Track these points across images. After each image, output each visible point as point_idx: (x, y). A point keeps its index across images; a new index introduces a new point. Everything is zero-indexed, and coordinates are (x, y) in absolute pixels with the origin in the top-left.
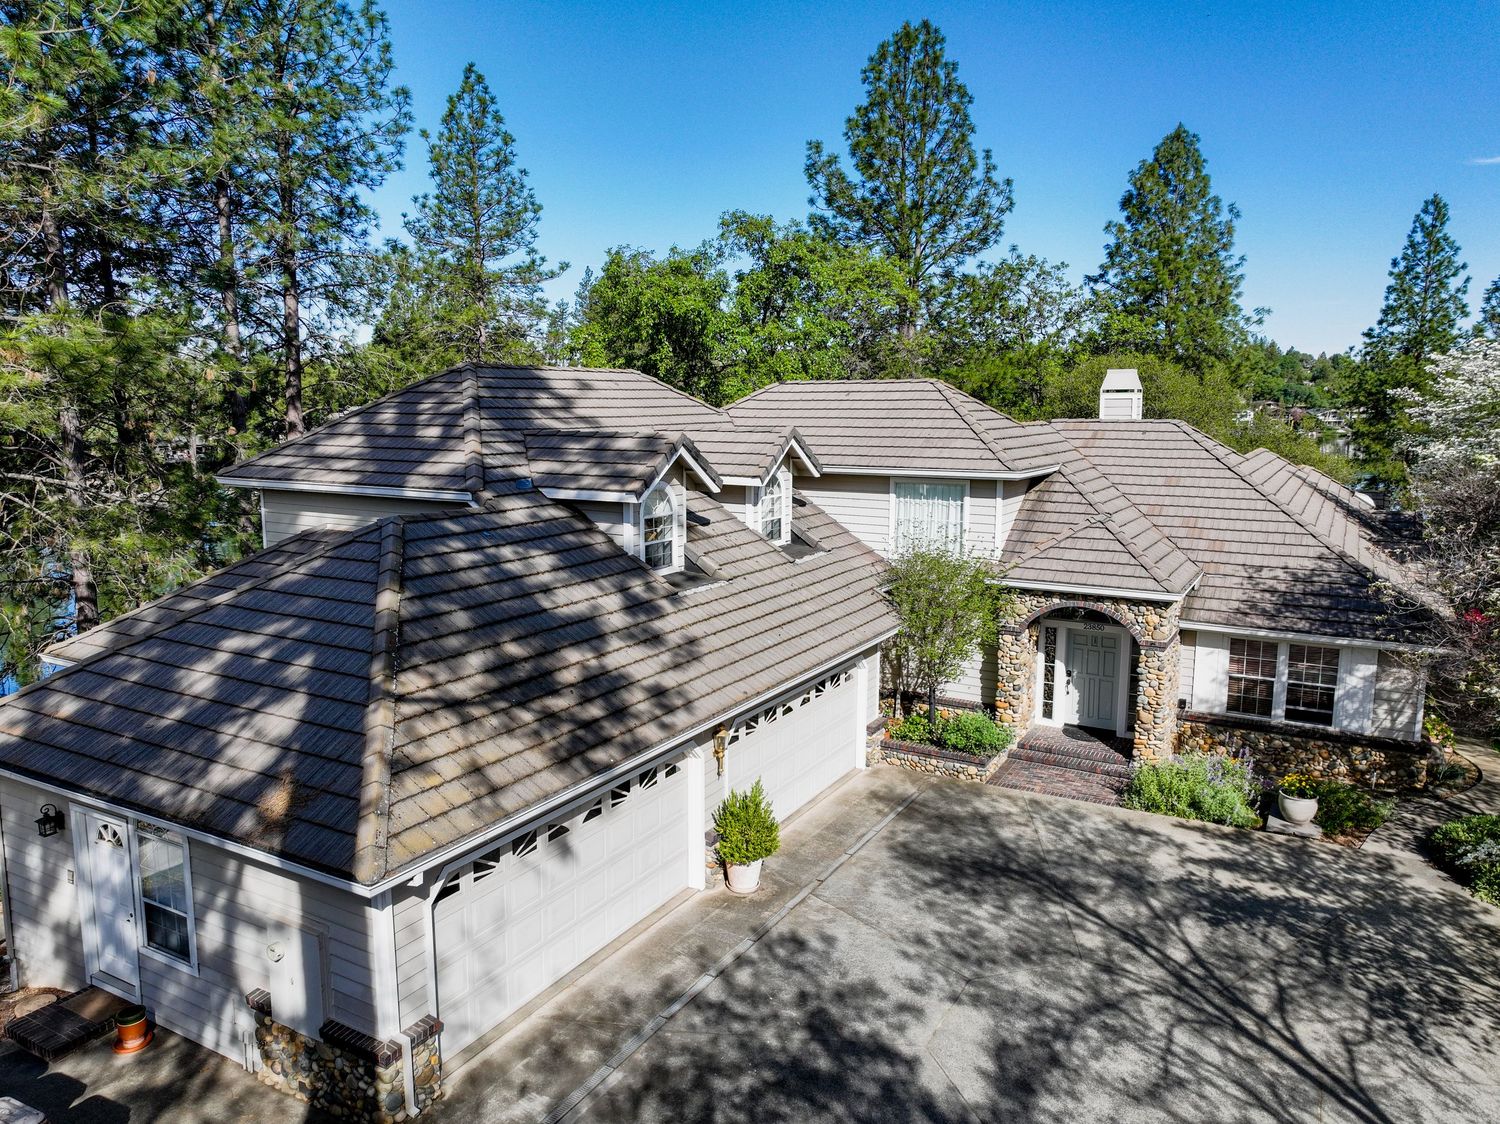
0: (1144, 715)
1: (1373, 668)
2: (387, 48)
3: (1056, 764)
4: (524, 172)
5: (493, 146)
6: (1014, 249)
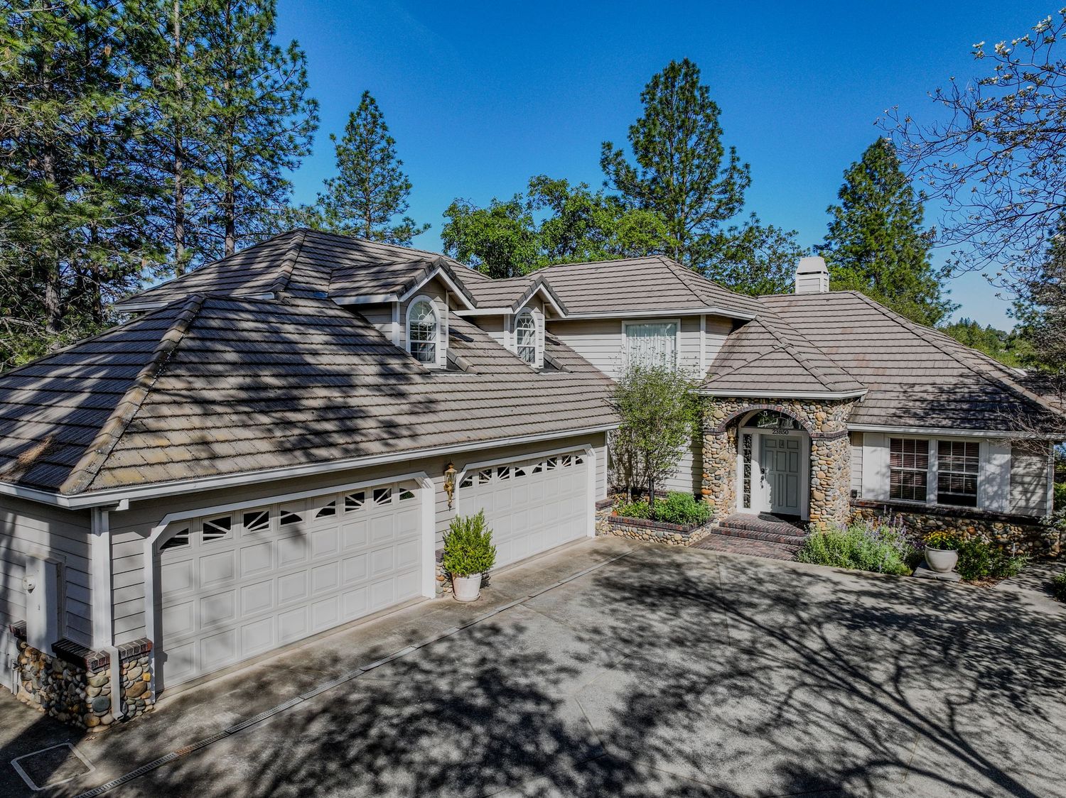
0: (817, 494)
1: (1008, 457)
2: (304, 74)
3: (749, 537)
4: (400, 162)
5: (380, 146)
6: (753, 215)
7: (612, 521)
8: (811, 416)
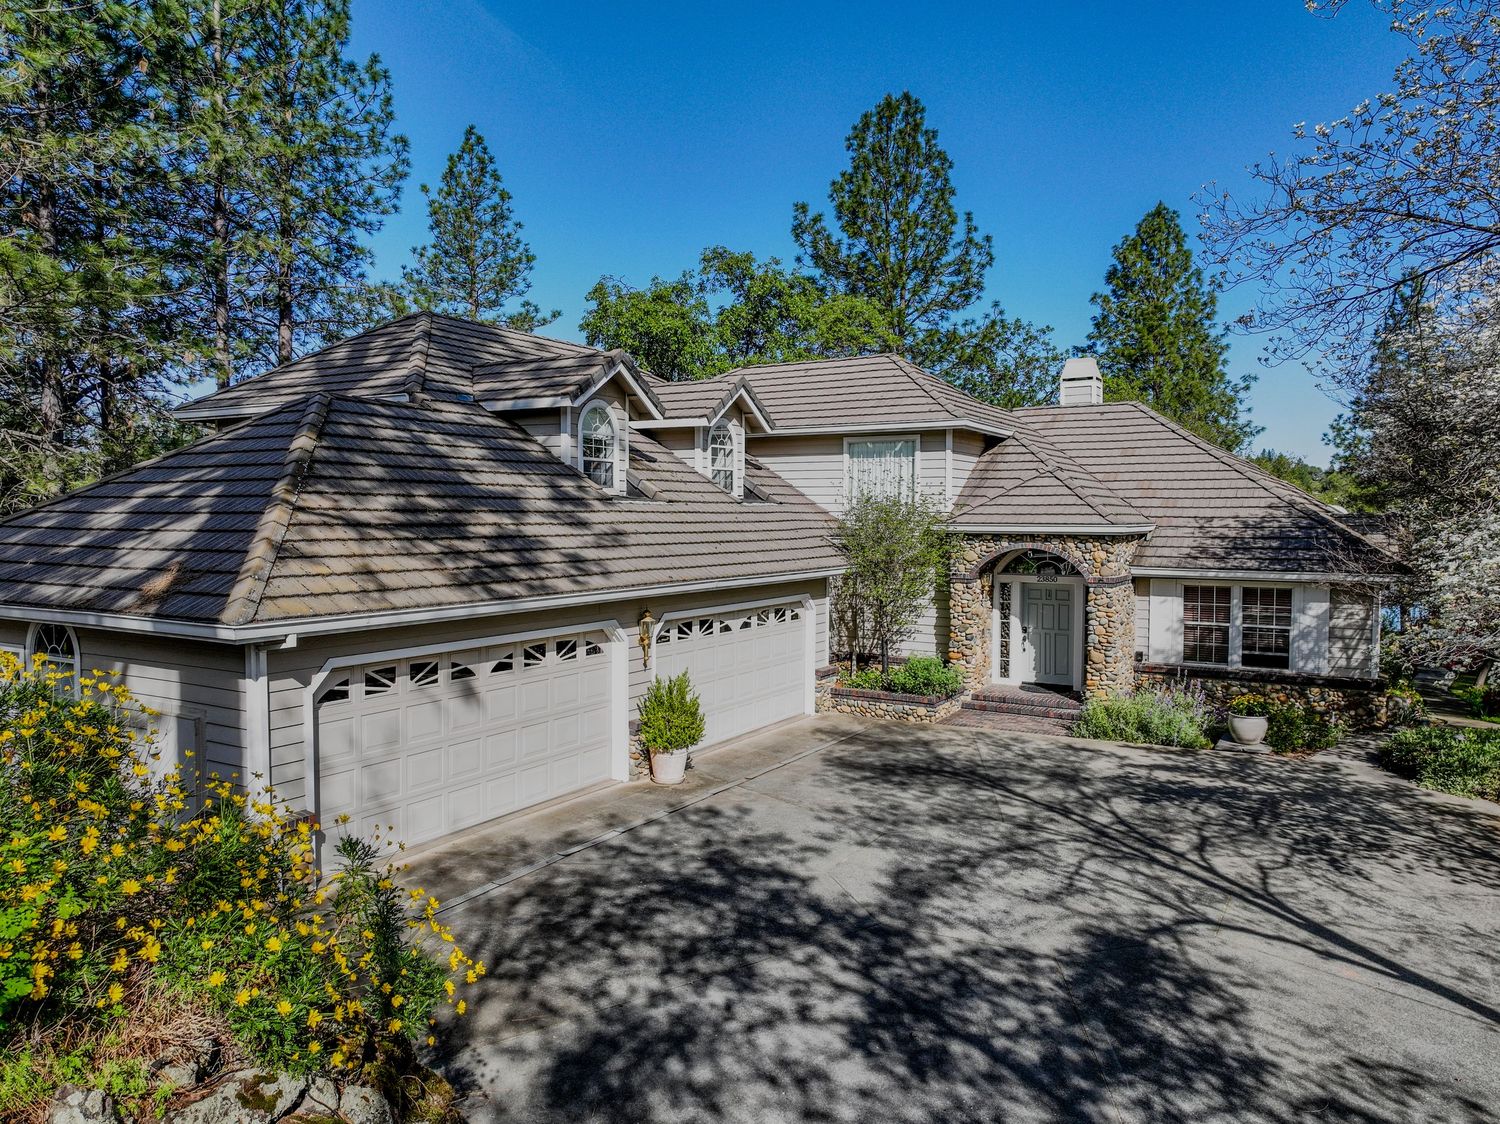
0: (1095, 655)
1: (1326, 606)
2: (388, 101)
3: (1009, 711)
4: (519, 225)
5: (491, 202)
6: (996, 304)
7: (836, 694)
8: (1087, 556)
